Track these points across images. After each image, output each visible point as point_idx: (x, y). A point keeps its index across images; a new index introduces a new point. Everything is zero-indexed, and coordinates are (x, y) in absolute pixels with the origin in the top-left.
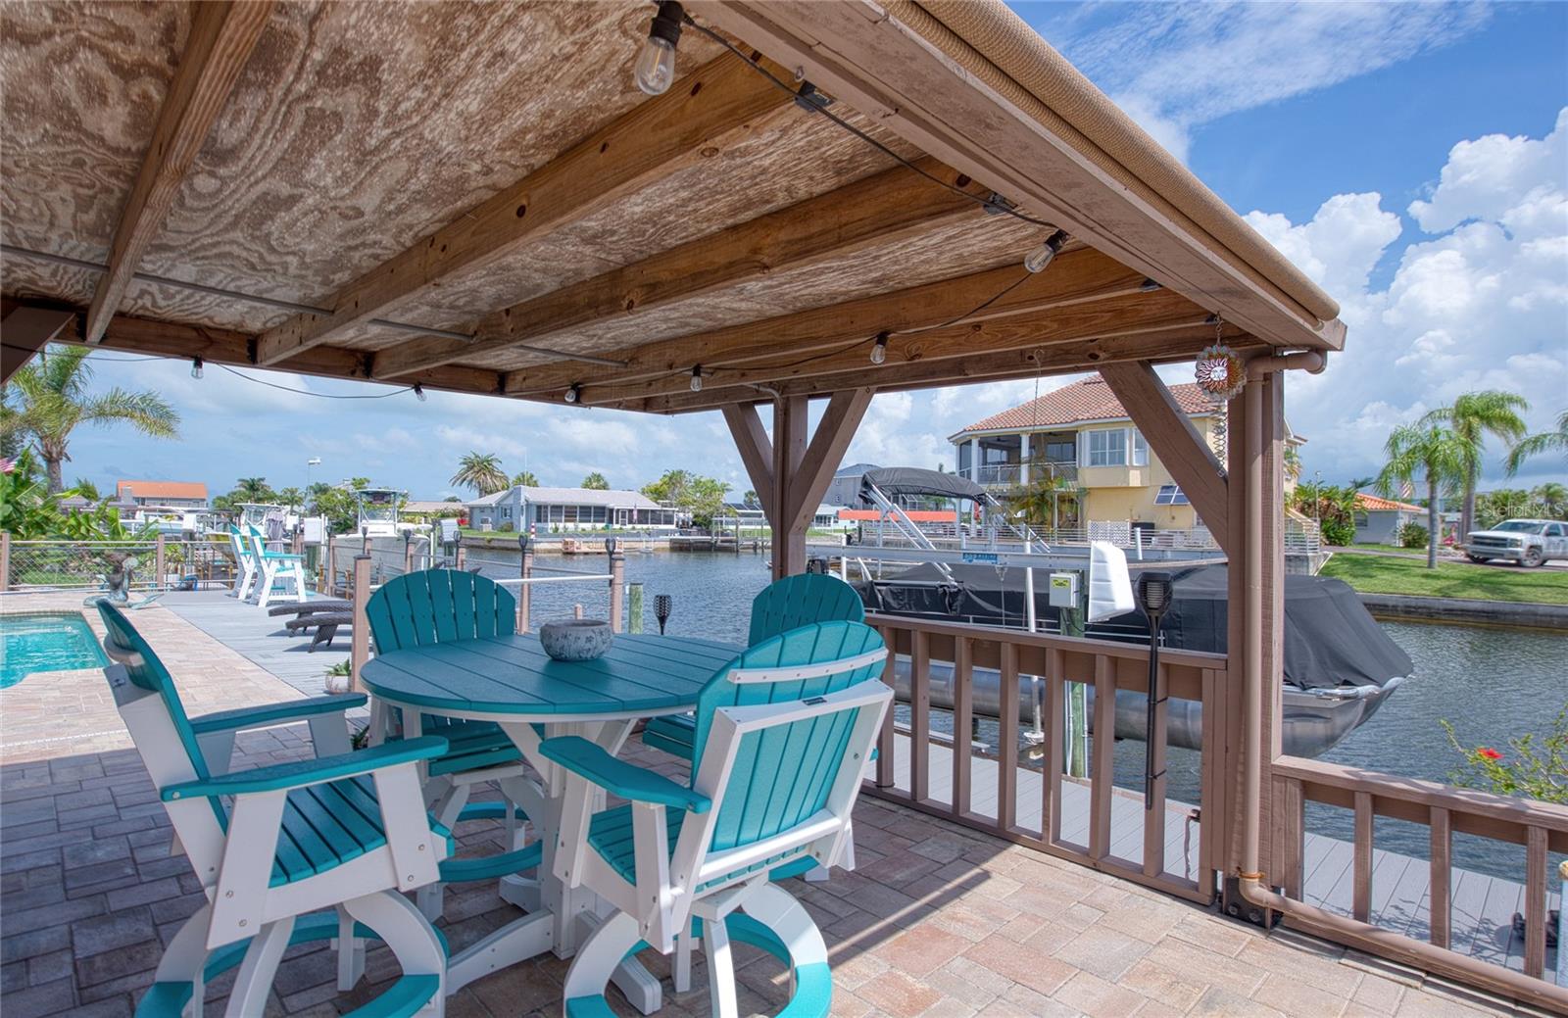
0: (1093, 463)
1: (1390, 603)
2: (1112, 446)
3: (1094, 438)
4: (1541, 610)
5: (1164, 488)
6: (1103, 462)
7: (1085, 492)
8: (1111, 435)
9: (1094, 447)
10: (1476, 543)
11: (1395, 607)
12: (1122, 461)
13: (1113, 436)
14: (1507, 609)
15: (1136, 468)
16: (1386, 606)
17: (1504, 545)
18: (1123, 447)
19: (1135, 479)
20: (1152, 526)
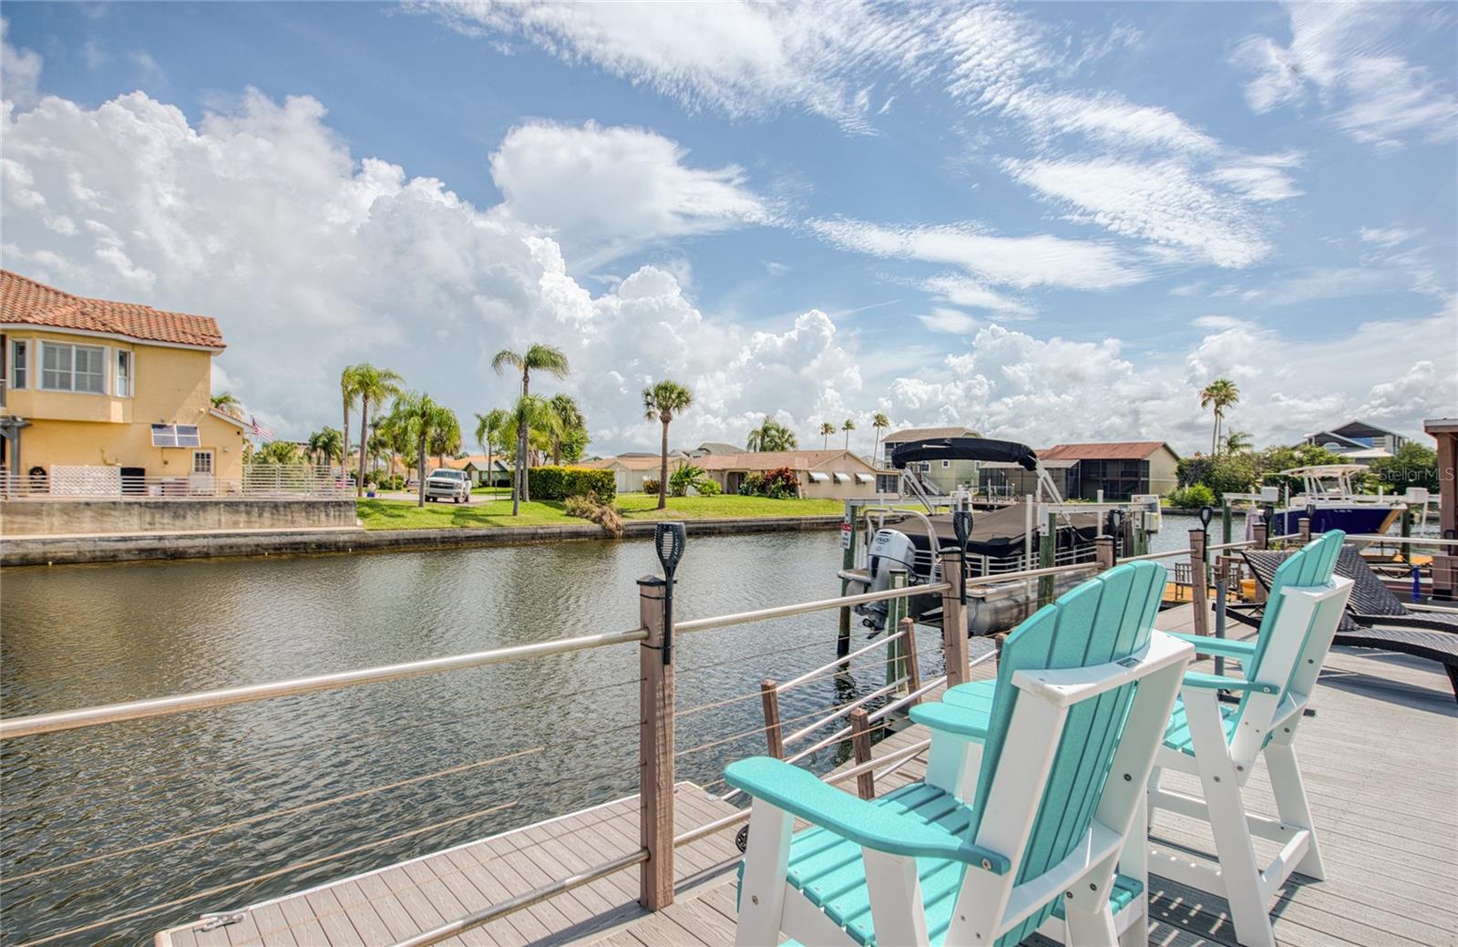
0: (48, 382)
1: (432, 536)
2: (82, 365)
3: (49, 351)
4: (516, 531)
5: (154, 426)
6: (65, 384)
7: (29, 423)
8: (78, 352)
9: (48, 362)
10: (432, 486)
11: (435, 539)
12: (98, 386)
13: (82, 355)
14: (500, 532)
15: (116, 398)
16: (429, 539)
17: (452, 488)
18: (99, 366)
19: (117, 413)
20: (141, 472)
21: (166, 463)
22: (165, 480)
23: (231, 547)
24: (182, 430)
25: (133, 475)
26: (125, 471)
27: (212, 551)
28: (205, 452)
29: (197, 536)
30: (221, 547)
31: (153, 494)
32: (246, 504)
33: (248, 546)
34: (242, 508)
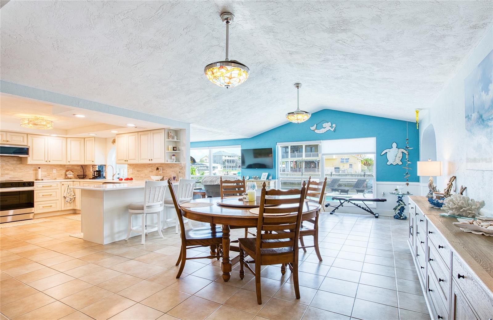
20: (339, 168)
21: (344, 166)
22: (342, 170)
23: (350, 184)
24: (346, 159)
25: (337, 168)
26: (335, 168)
27: (346, 184)
28: (351, 164)
29: (343, 181)
30: (348, 184)
31: (341, 173)
32: (355, 175)
33: (353, 184)
34: (354, 175)
